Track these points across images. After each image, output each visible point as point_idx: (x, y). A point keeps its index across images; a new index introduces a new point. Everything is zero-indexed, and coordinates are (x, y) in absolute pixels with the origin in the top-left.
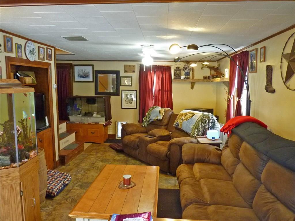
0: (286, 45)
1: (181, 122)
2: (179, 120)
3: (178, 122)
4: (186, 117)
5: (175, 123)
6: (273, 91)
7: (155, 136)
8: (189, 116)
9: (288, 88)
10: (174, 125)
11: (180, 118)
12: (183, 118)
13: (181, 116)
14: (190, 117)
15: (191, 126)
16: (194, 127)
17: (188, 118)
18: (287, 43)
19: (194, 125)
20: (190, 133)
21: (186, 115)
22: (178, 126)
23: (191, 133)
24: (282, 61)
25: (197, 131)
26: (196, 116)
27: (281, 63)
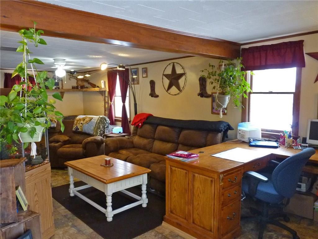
0: (165, 69)
1: (81, 126)
2: (78, 125)
3: (77, 126)
4: (85, 121)
5: (74, 128)
6: (157, 96)
7: (60, 142)
8: (87, 119)
9: (170, 94)
10: (73, 130)
11: (79, 122)
12: (82, 122)
13: (79, 121)
14: (89, 121)
15: (92, 128)
16: (95, 128)
17: (87, 121)
18: (166, 68)
19: (94, 126)
20: (92, 133)
21: (84, 119)
22: (79, 130)
23: (94, 133)
24: (163, 78)
25: (99, 130)
26: (95, 120)
27: (163, 79)
